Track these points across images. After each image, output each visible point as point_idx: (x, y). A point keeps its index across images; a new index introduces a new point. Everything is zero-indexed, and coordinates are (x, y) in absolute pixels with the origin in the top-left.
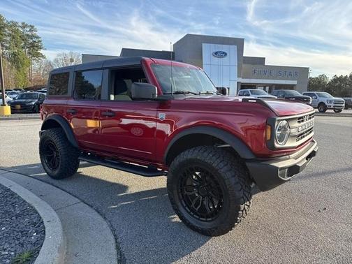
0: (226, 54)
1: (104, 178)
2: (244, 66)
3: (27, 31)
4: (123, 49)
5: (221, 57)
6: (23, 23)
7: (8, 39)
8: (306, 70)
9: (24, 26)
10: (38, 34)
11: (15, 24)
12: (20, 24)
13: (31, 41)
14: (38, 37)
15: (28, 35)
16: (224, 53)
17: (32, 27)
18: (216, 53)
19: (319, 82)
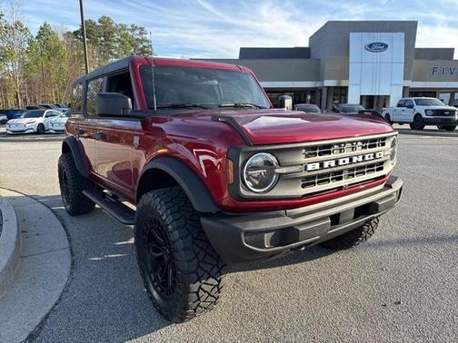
0: (386, 46)
2: (415, 62)
3: (136, 34)
4: (241, 49)
5: (379, 50)
6: (133, 26)
7: (117, 45)
9: (134, 28)
10: (148, 37)
11: (123, 27)
12: (129, 27)
13: (141, 46)
14: (148, 41)
15: (137, 39)
16: (382, 44)
17: (142, 29)
18: (371, 46)
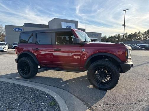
1: (49, 76)
8: (101, 34)
19: (104, 38)
